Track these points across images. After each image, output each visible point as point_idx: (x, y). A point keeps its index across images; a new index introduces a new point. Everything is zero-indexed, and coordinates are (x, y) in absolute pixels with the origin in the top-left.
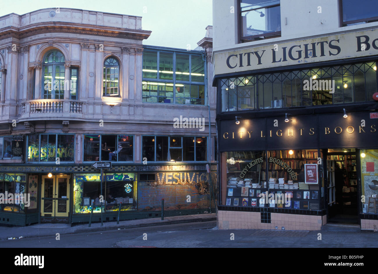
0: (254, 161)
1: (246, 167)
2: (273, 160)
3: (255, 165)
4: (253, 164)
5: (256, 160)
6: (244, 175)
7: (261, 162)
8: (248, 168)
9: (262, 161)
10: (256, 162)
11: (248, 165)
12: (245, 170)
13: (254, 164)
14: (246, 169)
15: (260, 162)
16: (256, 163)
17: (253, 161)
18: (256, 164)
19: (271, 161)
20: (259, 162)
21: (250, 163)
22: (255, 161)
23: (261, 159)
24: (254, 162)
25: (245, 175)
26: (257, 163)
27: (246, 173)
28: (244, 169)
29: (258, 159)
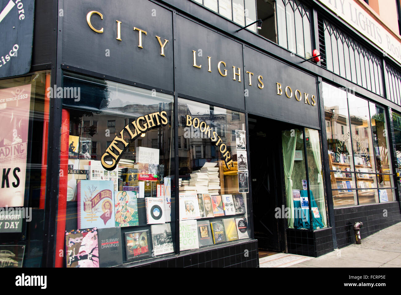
0: (146, 116)
1: (122, 133)
2: (192, 121)
3: (148, 129)
4: (144, 127)
5: (150, 115)
6: (117, 157)
7: (163, 122)
9: (165, 121)
10: (152, 120)
11: (127, 127)
12: (119, 143)
13: (145, 125)
14: (122, 140)
15: (160, 122)
16: (151, 123)
17: (143, 118)
18: (150, 127)
19: (189, 122)
20: (159, 124)
21: (134, 123)
22: (150, 119)
23: (163, 114)
24: (145, 121)
25: (119, 159)
26: (154, 125)
27: (121, 151)
28: (117, 138)
29: (156, 114)
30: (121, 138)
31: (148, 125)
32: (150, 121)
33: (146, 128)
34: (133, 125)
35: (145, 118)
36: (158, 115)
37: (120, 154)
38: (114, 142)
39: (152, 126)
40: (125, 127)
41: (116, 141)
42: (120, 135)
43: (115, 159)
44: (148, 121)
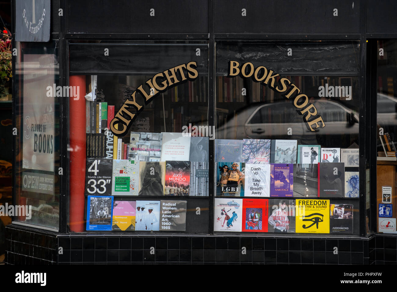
0: (166, 72)
1: (133, 95)
2: (240, 68)
3: (168, 87)
4: (163, 86)
5: (172, 70)
6: (128, 122)
7: (191, 76)
8: (140, 98)
9: (193, 74)
10: (174, 76)
11: (140, 88)
12: (131, 108)
13: (164, 83)
14: (134, 103)
15: (187, 76)
16: (173, 80)
17: (161, 75)
18: (171, 83)
19: (235, 71)
20: (184, 78)
21: (149, 82)
22: (170, 74)
23: (192, 66)
24: (165, 78)
25: (130, 124)
26: (176, 81)
27: (132, 116)
28: (128, 102)
29: (180, 67)
30: (133, 101)
31: (168, 83)
32: (172, 77)
33: (166, 86)
34: (148, 84)
35: (164, 74)
36: (183, 68)
37: (132, 119)
38: (125, 106)
39: (174, 83)
40: (138, 89)
41: (127, 104)
42: (132, 97)
43: (125, 124)
44: (169, 78)
